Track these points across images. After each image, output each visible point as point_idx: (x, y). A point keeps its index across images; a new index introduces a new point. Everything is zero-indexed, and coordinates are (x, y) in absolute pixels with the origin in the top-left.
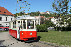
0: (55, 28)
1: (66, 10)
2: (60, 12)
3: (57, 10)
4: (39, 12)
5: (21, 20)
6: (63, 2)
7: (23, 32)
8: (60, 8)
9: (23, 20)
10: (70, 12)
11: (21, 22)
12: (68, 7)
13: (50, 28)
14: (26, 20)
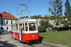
0: (53, 29)
1: (60, 13)
2: (55, 15)
3: (52, 13)
4: (40, 15)
5: (22, 23)
6: (57, 6)
7: (25, 34)
8: (55, 11)
9: (25, 23)
10: (64, 14)
11: (22, 24)
12: (62, 10)
13: (49, 29)
14: (28, 23)
